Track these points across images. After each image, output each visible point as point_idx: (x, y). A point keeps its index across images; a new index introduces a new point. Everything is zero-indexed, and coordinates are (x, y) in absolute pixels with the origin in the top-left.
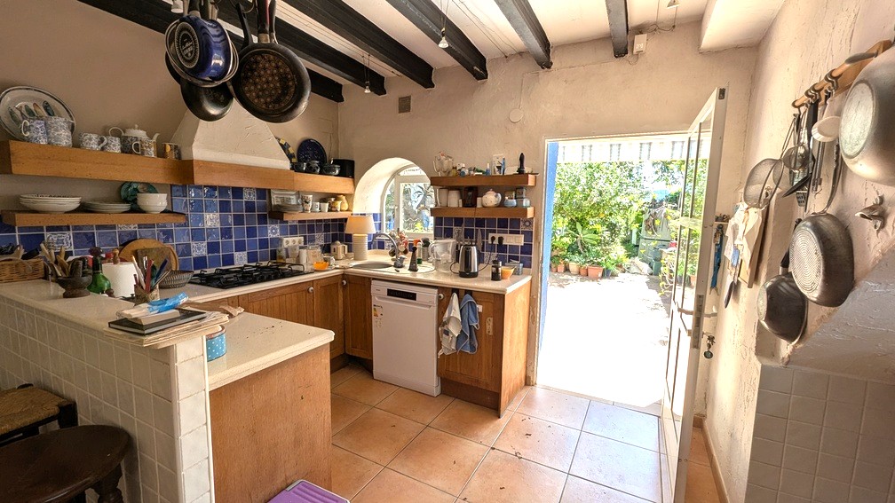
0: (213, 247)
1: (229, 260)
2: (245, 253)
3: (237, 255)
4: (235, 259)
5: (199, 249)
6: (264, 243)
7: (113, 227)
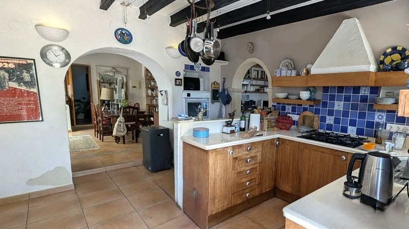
0: (337, 121)
1: (345, 130)
2: (355, 128)
3: (350, 128)
4: (349, 130)
5: (330, 120)
6: (370, 125)
7: (301, 105)
